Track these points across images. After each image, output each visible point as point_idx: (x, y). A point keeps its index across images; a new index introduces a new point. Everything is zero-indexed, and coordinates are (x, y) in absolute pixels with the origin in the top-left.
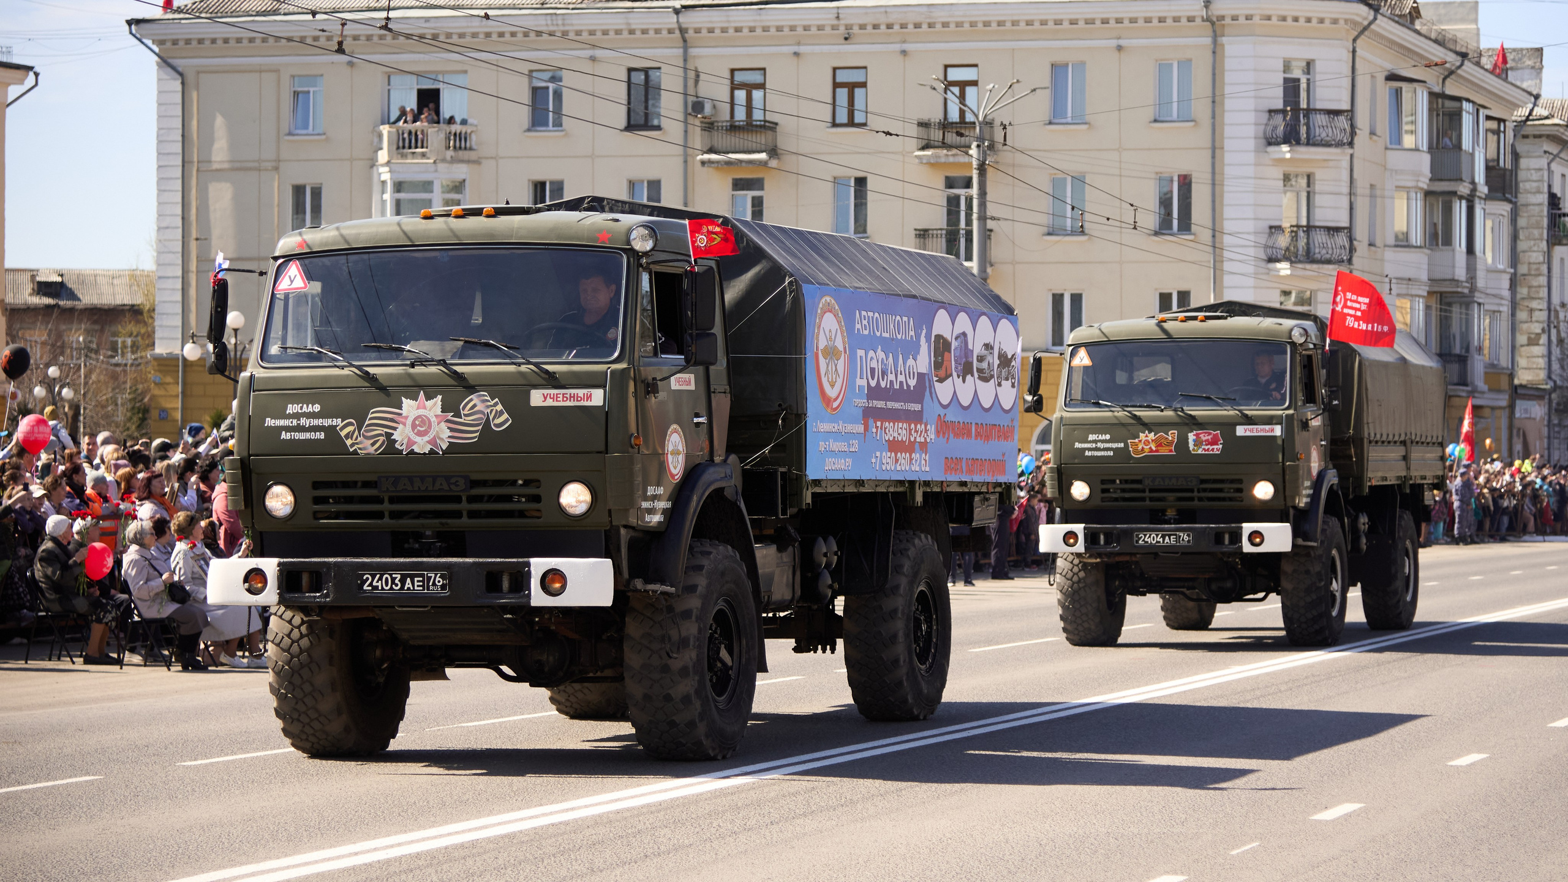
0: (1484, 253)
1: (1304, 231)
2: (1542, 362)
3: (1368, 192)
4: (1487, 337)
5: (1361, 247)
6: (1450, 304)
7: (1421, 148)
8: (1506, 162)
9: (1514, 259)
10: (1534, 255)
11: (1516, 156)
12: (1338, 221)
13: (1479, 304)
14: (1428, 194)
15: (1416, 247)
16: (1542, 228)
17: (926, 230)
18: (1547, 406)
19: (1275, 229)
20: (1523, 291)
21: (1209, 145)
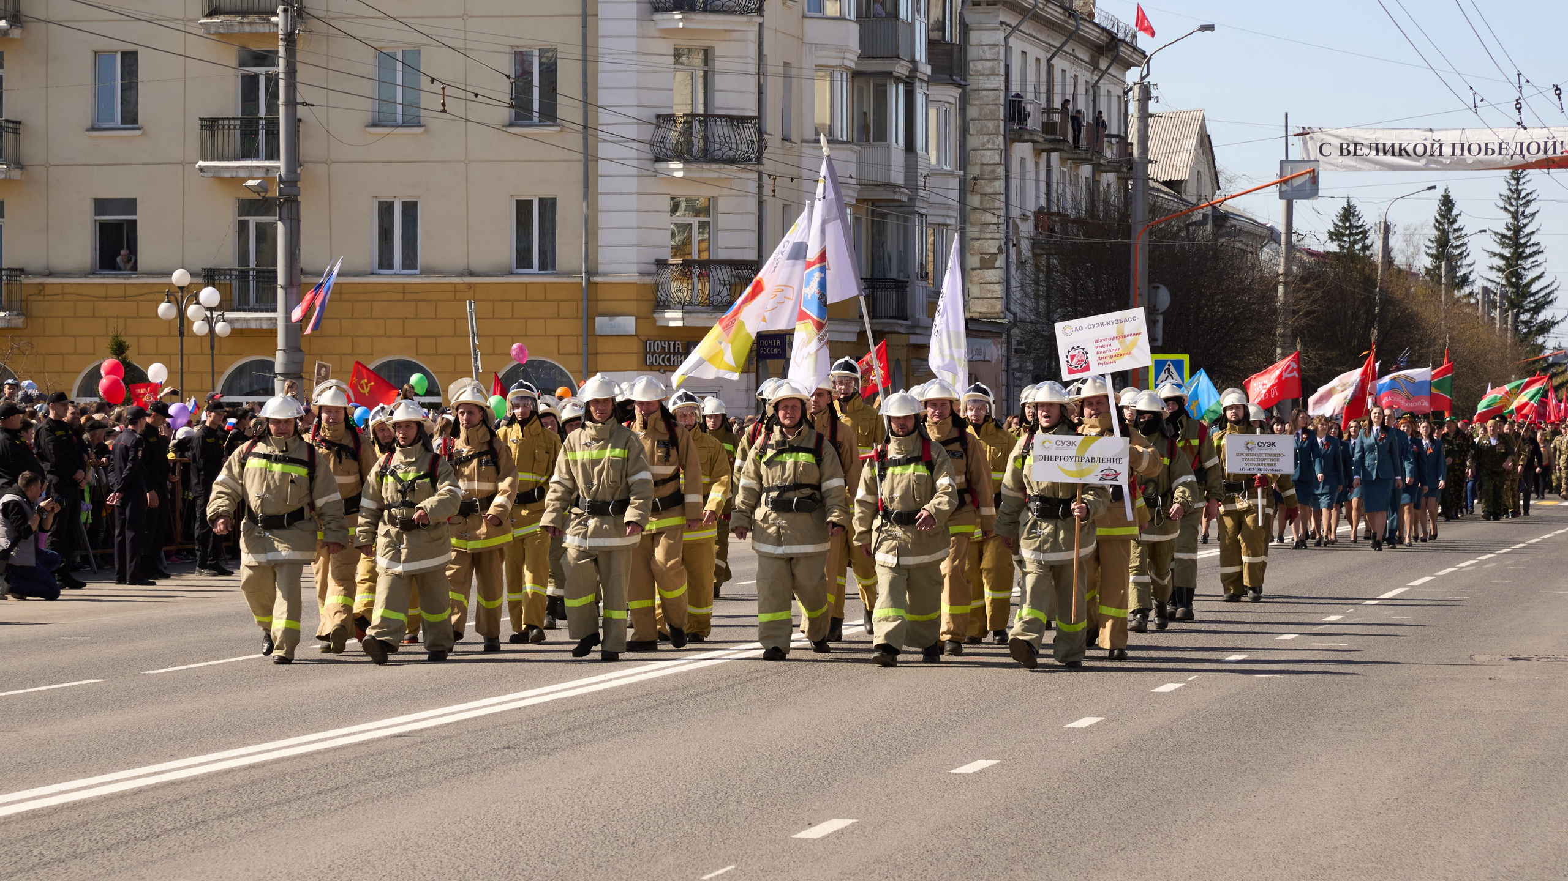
0: (927, 151)
1: (700, 122)
2: (999, 290)
3: (781, 70)
4: (931, 259)
5: (773, 141)
6: (884, 215)
7: (848, 17)
8: (952, 35)
9: (964, 159)
10: (989, 153)
11: (965, 29)
12: (743, 109)
13: (921, 215)
14: (856, 75)
15: (842, 142)
16: (998, 119)
17: (214, 120)
18: (1004, 348)
19: (664, 119)
20: (974, 200)
21: (579, 11)
